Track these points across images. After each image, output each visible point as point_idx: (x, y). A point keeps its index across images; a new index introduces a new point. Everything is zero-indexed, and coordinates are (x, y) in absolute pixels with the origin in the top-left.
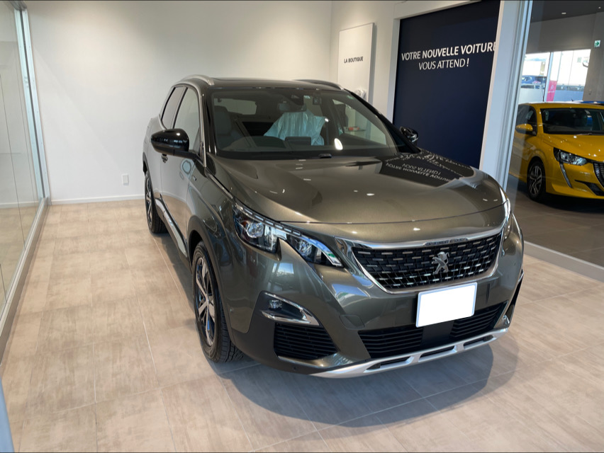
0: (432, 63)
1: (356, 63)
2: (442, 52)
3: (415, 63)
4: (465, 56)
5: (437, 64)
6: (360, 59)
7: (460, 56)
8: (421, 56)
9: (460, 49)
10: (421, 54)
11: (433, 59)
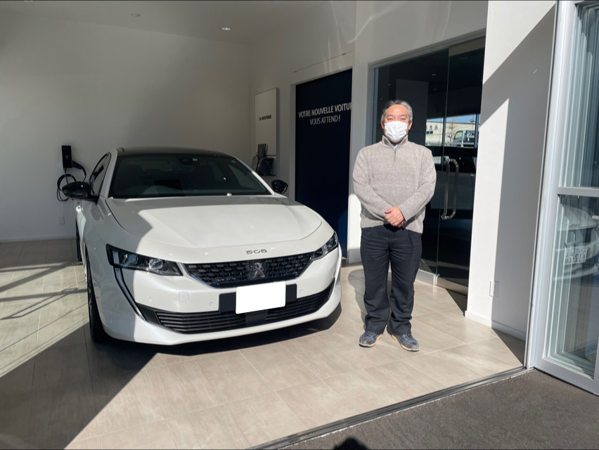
0: (318, 119)
1: (267, 120)
2: (323, 110)
3: (307, 119)
4: (338, 113)
5: (321, 120)
6: (269, 117)
7: (335, 113)
8: (311, 114)
9: (334, 108)
10: (311, 112)
11: (318, 116)
